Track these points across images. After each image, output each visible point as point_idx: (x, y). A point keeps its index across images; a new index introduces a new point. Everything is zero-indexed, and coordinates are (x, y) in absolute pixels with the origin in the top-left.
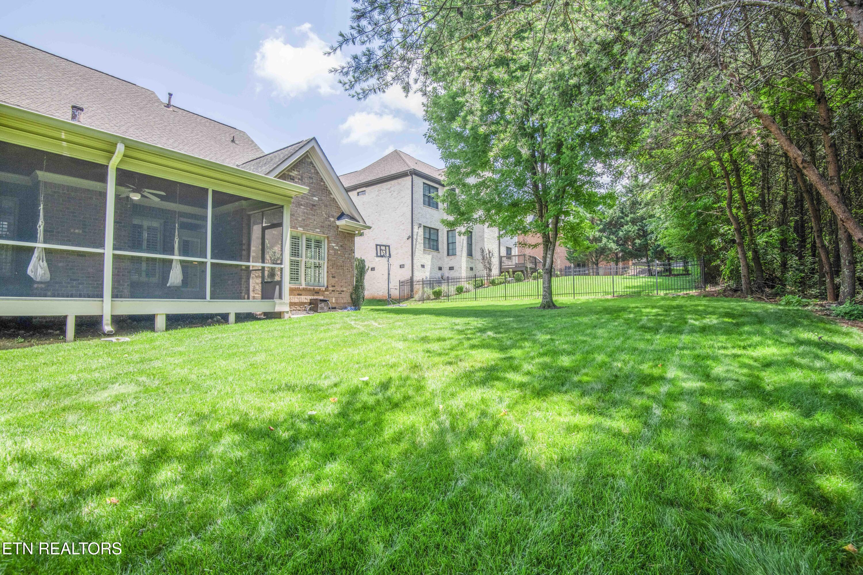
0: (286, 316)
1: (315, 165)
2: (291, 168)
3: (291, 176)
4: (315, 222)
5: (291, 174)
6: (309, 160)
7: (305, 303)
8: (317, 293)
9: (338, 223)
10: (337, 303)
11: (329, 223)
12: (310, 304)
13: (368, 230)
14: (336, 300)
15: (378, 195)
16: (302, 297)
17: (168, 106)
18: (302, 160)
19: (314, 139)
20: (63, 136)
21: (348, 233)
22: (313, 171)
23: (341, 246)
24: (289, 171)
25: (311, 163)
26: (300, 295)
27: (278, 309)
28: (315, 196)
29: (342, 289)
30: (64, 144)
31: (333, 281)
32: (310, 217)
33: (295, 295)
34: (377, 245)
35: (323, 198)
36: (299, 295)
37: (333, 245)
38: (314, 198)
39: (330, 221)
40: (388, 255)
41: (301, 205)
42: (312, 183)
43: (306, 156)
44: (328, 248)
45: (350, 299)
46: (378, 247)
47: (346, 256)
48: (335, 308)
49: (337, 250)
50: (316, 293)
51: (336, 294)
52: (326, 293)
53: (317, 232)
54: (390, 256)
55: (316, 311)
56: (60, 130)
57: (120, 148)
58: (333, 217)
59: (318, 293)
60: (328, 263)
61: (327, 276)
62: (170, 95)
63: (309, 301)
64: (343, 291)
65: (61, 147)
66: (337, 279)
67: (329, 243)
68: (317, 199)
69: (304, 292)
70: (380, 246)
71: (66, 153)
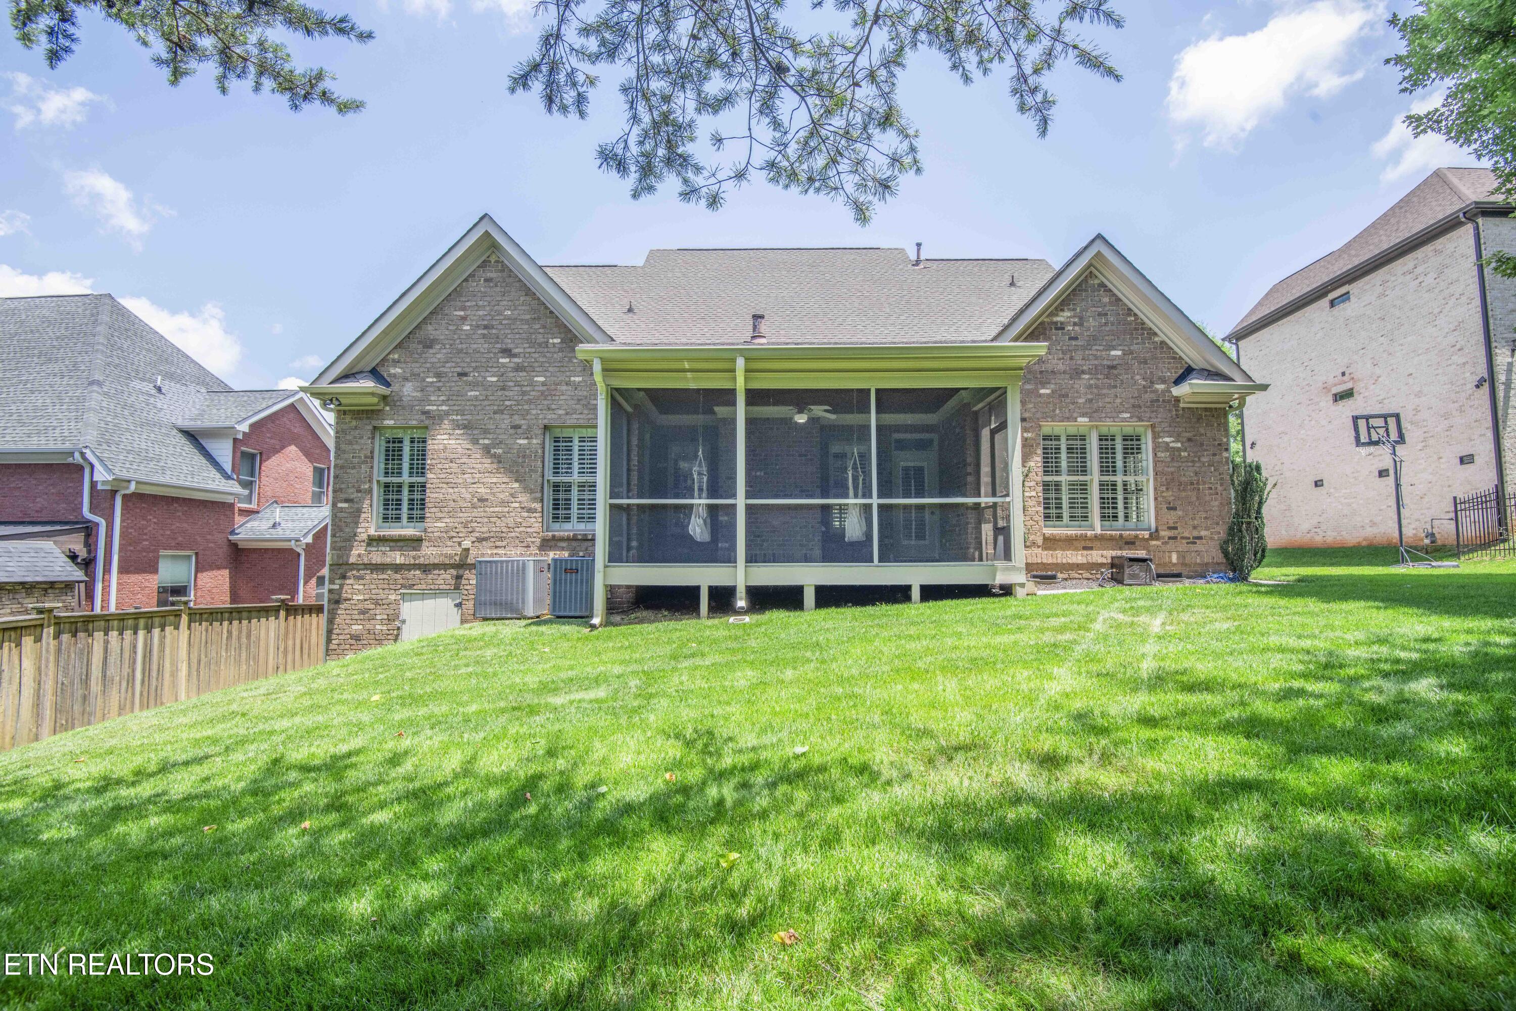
0: (1020, 592)
1: (1110, 286)
2: (1056, 309)
3: (1056, 323)
4: (1118, 401)
5: (1055, 319)
6: (1096, 282)
7: (1102, 565)
8: (1130, 543)
9: (1176, 391)
10: (1184, 564)
11: (1153, 396)
12: (1113, 565)
13: (1259, 395)
14: (1182, 556)
15: (1383, 295)
16: (1094, 552)
17: (917, 262)
18: (1080, 285)
19: (1099, 237)
20: (687, 366)
21: (1206, 409)
22: (1106, 300)
23: (1189, 440)
24: (1052, 314)
25: (1102, 285)
26: (1091, 548)
27: (1001, 578)
28: (1114, 348)
29: (1196, 533)
30: (689, 375)
31: (1171, 517)
32: (1105, 391)
33: (1076, 549)
34: (1355, 419)
35: (1135, 347)
36: (1085, 548)
37: (1167, 440)
38: (1113, 353)
39: (1156, 391)
40: (1394, 436)
41: (1083, 372)
42: (1106, 324)
43: (1089, 273)
44: (1154, 449)
45: (1221, 555)
46: (1362, 423)
47: (1204, 459)
48: (1178, 575)
49: (1179, 449)
50: (1127, 543)
51: (1183, 546)
52: (1154, 543)
53: (1124, 420)
54: (1401, 439)
55: (1120, 582)
56: (681, 360)
57: (740, 363)
58: (1163, 381)
59: (1133, 543)
60: (1155, 479)
61: (1156, 507)
62: (919, 245)
63: (1109, 561)
64: (1200, 538)
65: (686, 379)
66: (1180, 513)
67: (1155, 436)
68: (1119, 353)
69: (1098, 544)
70: (1367, 418)
71: (692, 385)
